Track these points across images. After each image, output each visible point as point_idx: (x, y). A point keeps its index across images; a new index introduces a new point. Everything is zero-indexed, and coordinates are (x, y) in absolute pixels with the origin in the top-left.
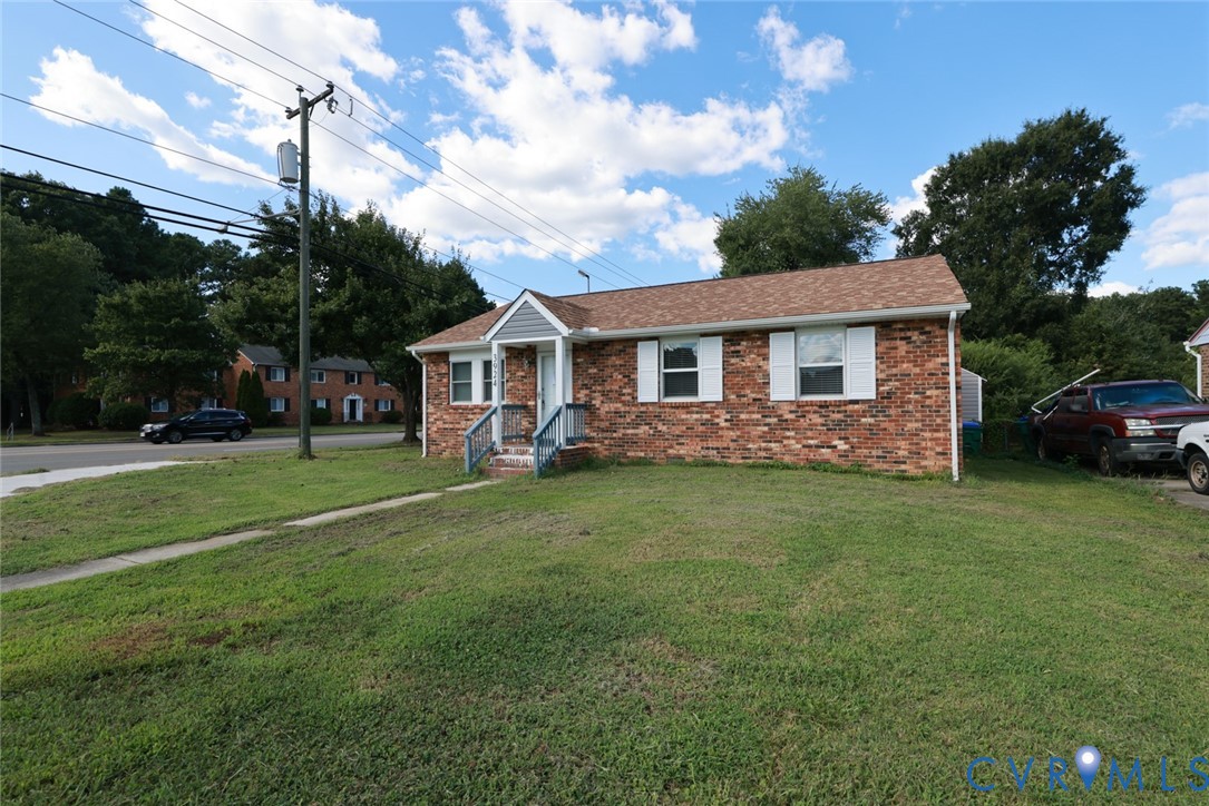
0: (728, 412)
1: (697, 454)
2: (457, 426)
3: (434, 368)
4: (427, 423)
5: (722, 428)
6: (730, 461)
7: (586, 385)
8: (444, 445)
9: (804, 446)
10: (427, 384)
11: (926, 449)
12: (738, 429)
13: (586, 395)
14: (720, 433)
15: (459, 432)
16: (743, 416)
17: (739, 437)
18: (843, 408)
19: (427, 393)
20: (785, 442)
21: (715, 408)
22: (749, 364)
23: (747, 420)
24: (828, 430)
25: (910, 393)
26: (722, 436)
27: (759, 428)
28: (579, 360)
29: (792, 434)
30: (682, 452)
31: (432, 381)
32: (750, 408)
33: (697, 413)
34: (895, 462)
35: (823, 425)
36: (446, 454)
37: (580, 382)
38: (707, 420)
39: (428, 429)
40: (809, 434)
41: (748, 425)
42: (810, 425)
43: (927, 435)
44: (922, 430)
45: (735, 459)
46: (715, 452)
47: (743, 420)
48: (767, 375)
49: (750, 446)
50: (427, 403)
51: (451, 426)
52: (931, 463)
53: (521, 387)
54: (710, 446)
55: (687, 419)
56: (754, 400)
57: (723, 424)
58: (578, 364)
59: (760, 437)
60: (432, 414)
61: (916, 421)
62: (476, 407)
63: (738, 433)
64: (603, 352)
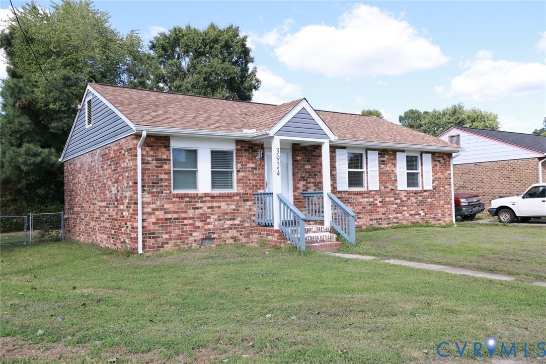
0: (381, 197)
1: (367, 224)
2: (183, 215)
3: (151, 153)
4: (143, 214)
5: (378, 207)
6: (383, 226)
7: (304, 177)
8: (167, 236)
9: (410, 215)
10: (143, 169)
11: (445, 213)
12: (385, 207)
13: (304, 185)
14: (378, 210)
15: (186, 222)
16: (387, 199)
17: (386, 211)
18: (422, 194)
19: (143, 180)
20: (403, 213)
21: (375, 195)
22: (389, 169)
23: (389, 201)
24: (418, 205)
25: (440, 187)
26: (378, 212)
27: (394, 206)
28: (298, 158)
29: (405, 208)
30: (360, 223)
31: (149, 166)
32: (390, 195)
33: (367, 197)
34: (438, 220)
35: (416, 203)
36: (169, 247)
37: (299, 175)
38: (372, 202)
39: (143, 220)
40: (412, 208)
41: (389, 204)
42: (412, 203)
43: (446, 206)
44: (445, 204)
45: (384, 225)
46: (376, 221)
47: (387, 201)
48: (396, 176)
49: (390, 216)
50: (143, 191)
51: (175, 216)
52: (447, 219)
53: (251, 177)
54: (373, 218)
55: (362, 202)
56: (392, 190)
57: (379, 204)
58: (297, 161)
59: (394, 211)
60: (148, 203)
61: (443, 200)
62: (206, 195)
63: (385, 209)
64: (314, 154)
